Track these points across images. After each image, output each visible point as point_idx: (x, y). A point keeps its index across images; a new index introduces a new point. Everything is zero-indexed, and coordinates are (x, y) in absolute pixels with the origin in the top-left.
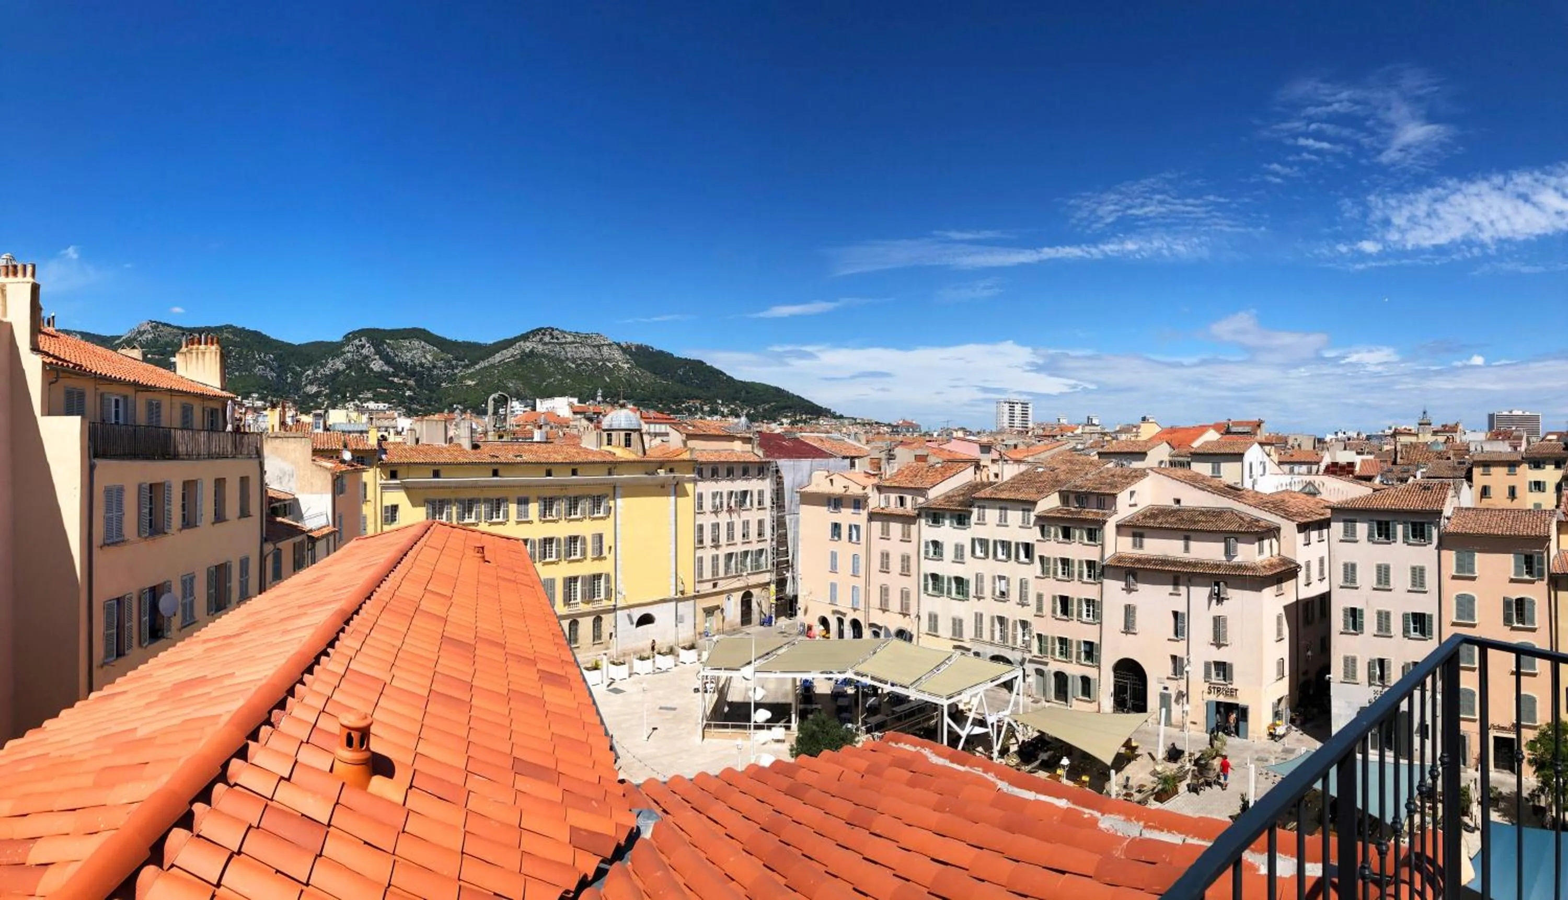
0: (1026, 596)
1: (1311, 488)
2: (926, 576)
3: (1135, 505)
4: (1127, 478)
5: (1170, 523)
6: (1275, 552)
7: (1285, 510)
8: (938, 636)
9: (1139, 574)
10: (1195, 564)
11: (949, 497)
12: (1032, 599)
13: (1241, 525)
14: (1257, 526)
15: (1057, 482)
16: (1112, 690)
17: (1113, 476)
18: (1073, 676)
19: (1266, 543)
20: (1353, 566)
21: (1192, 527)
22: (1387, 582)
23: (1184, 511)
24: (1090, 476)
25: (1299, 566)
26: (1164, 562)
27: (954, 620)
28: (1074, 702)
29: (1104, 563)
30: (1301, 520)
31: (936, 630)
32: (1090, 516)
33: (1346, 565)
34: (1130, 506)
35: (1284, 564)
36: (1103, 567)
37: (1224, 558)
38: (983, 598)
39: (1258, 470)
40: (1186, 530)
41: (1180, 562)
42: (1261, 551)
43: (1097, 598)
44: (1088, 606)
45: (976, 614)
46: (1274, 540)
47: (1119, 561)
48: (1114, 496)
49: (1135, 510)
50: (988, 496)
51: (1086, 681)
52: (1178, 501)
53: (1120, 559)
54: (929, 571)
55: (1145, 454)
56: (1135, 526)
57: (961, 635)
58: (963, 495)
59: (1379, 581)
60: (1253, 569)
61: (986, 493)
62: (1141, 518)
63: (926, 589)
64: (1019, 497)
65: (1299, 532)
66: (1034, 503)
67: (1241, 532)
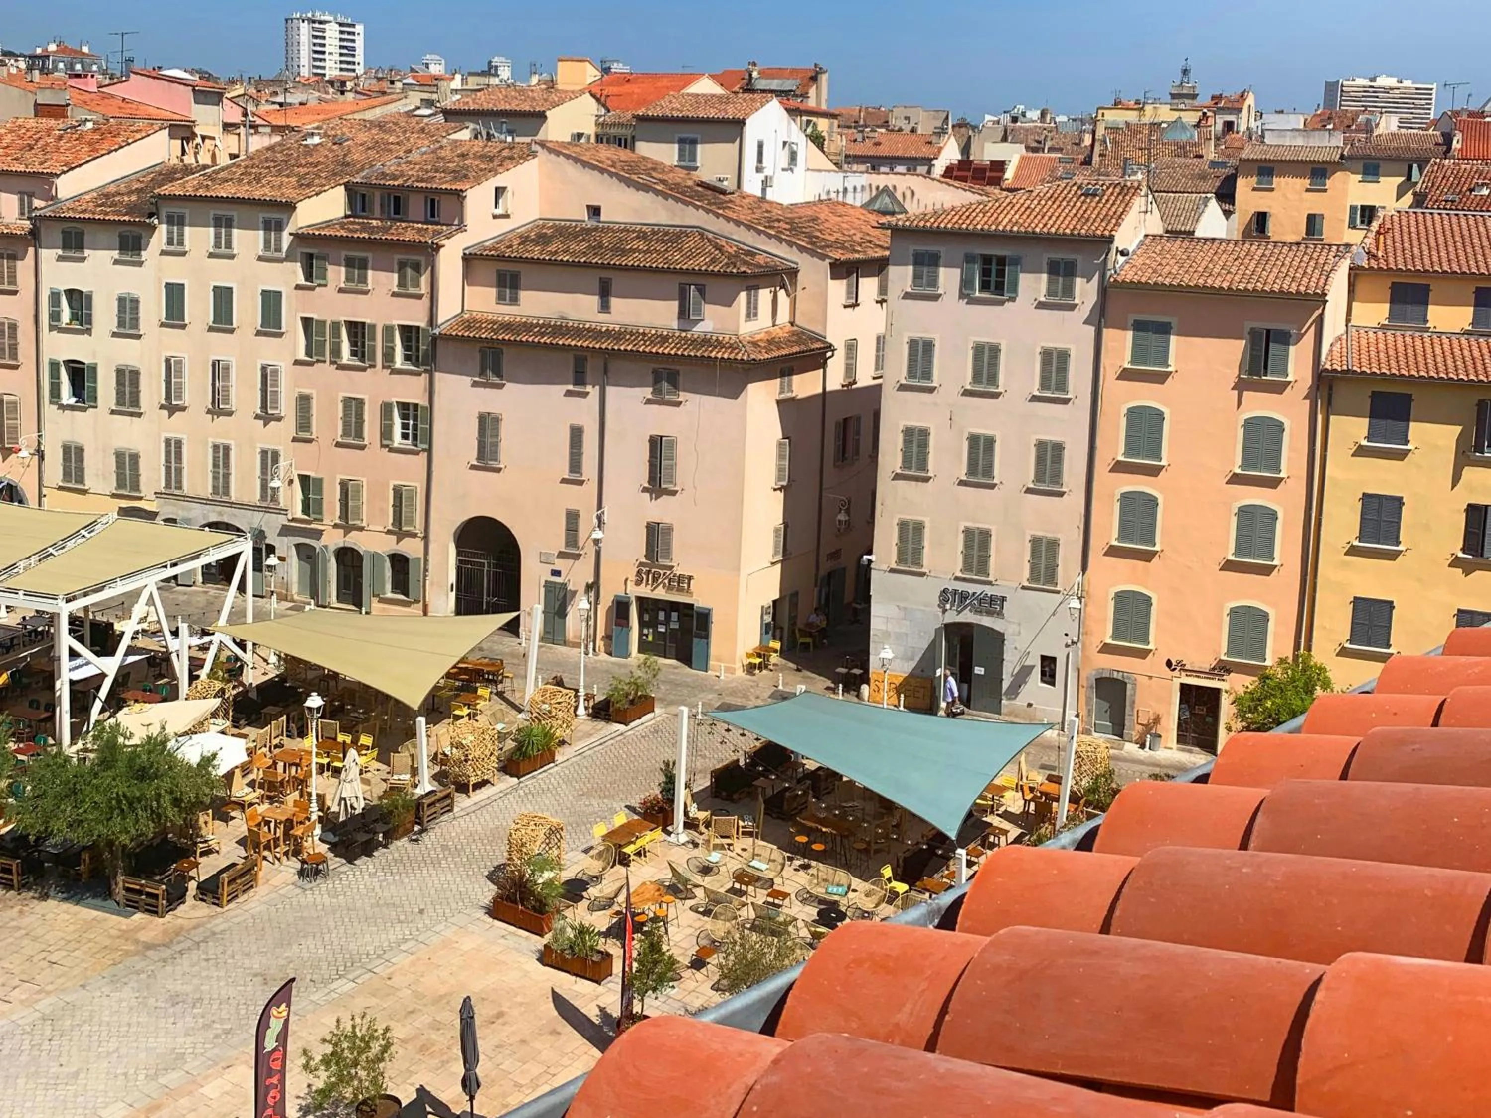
0: (275, 401)
1: (887, 200)
2: (54, 366)
3: (506, 216)
4: (491, 160)
5: (573, 254)
6: (783, 316)
7: (810, 236)
8: (84, 492)
9: (508, 355)
10: (618, 336)
11: (107, 196)
12: (287, 407)
13: (713, 261)
14: (746, 263)
15: (344, 165)
16: (452, 578)
17: (463, 156)
18: (375, 556)
19: (764, 295)
20: (929, 346)
21: (615, 261)
22: (993, 379)
23: (607, 229)
24: (415, 156)
25: (830, 347)
26: (559, 330)
27: (119, 456)
28: (376, 605)
29: (437, 331)
30: (838, 255)
31: (80, 480)
32: (408, 236)
33: (913, 344)
34: (495, 217)
35: (798, 343)
36: (435, 339)
37: (675, 325)
38: (183, 409)
39: (775, 158)
40: (603, 267)
41: (589, 330)
42: (752, 312)
43: (423, 402)
44: (404, 417)
45: (168, 442)
46: (782, 294)
47: (468, 328)
48: (459, 196)
49: (505, 226)
50: (191, 192)
51: (400, 562)
52: (595, 211)
53: (470, 324)
54: (62, 357)
55: (541, 117)
56: (501, 258)
57: (136, 487)
58: (139, 191)
59: (977, 377)
60: (732, 347)
61: (188, 186)
62: (516, 242)
63: (55, 393)
64: (257, 194)
65: (834, 277)
66: (290, 207)
67: (713, 274)
